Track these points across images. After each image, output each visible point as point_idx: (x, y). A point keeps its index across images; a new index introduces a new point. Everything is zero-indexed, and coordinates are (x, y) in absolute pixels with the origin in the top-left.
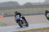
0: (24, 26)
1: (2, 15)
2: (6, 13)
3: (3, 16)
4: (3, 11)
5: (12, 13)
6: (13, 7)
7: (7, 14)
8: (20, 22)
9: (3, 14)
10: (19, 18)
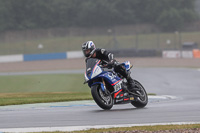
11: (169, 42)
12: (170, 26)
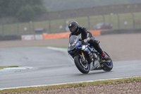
0: (96, 69)
1: (97, 29)
2: (107, 24)
3: (98, 32)
4: (101, 16)
5: (126, 23)
6: (129, 7)
7: (112, 25)
8: (80, 57)
9: (99, 25)
10: (78, 44)
11: (25, 29)
12: (26, 18)
